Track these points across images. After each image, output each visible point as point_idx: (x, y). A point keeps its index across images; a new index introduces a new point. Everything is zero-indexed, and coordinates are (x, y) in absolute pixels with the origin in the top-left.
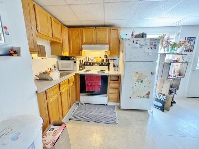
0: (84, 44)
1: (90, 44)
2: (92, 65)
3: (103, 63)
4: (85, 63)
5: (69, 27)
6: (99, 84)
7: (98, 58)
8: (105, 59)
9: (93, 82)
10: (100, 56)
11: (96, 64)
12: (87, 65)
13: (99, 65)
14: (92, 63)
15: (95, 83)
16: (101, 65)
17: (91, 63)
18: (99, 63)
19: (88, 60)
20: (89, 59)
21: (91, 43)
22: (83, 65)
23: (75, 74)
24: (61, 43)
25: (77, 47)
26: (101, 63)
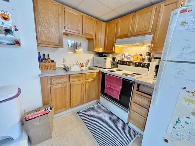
0: (118, 38)
1: (124, 37)
2: (126, 65)
3: (142, 63)
4: (118, 61)
5: (107, 22)
6: (118, 90)
7: (137, 56)
8: (147, 58)
9: (112, 84)
10: (141, 54)
11: (131, 64)
12: (120, 64)
13: (135, 66)
14: (127, 62)
15: (114, 87)
16: (137, 66)
17: (125, 62)
18: (136, 63)
19: (123, 58)
20: (125, 56)
21: (126, 36)
22: (115, 64)
23: (98, 71)
24: (94, 39)
25: (111, 42)
26: (139, 63)
